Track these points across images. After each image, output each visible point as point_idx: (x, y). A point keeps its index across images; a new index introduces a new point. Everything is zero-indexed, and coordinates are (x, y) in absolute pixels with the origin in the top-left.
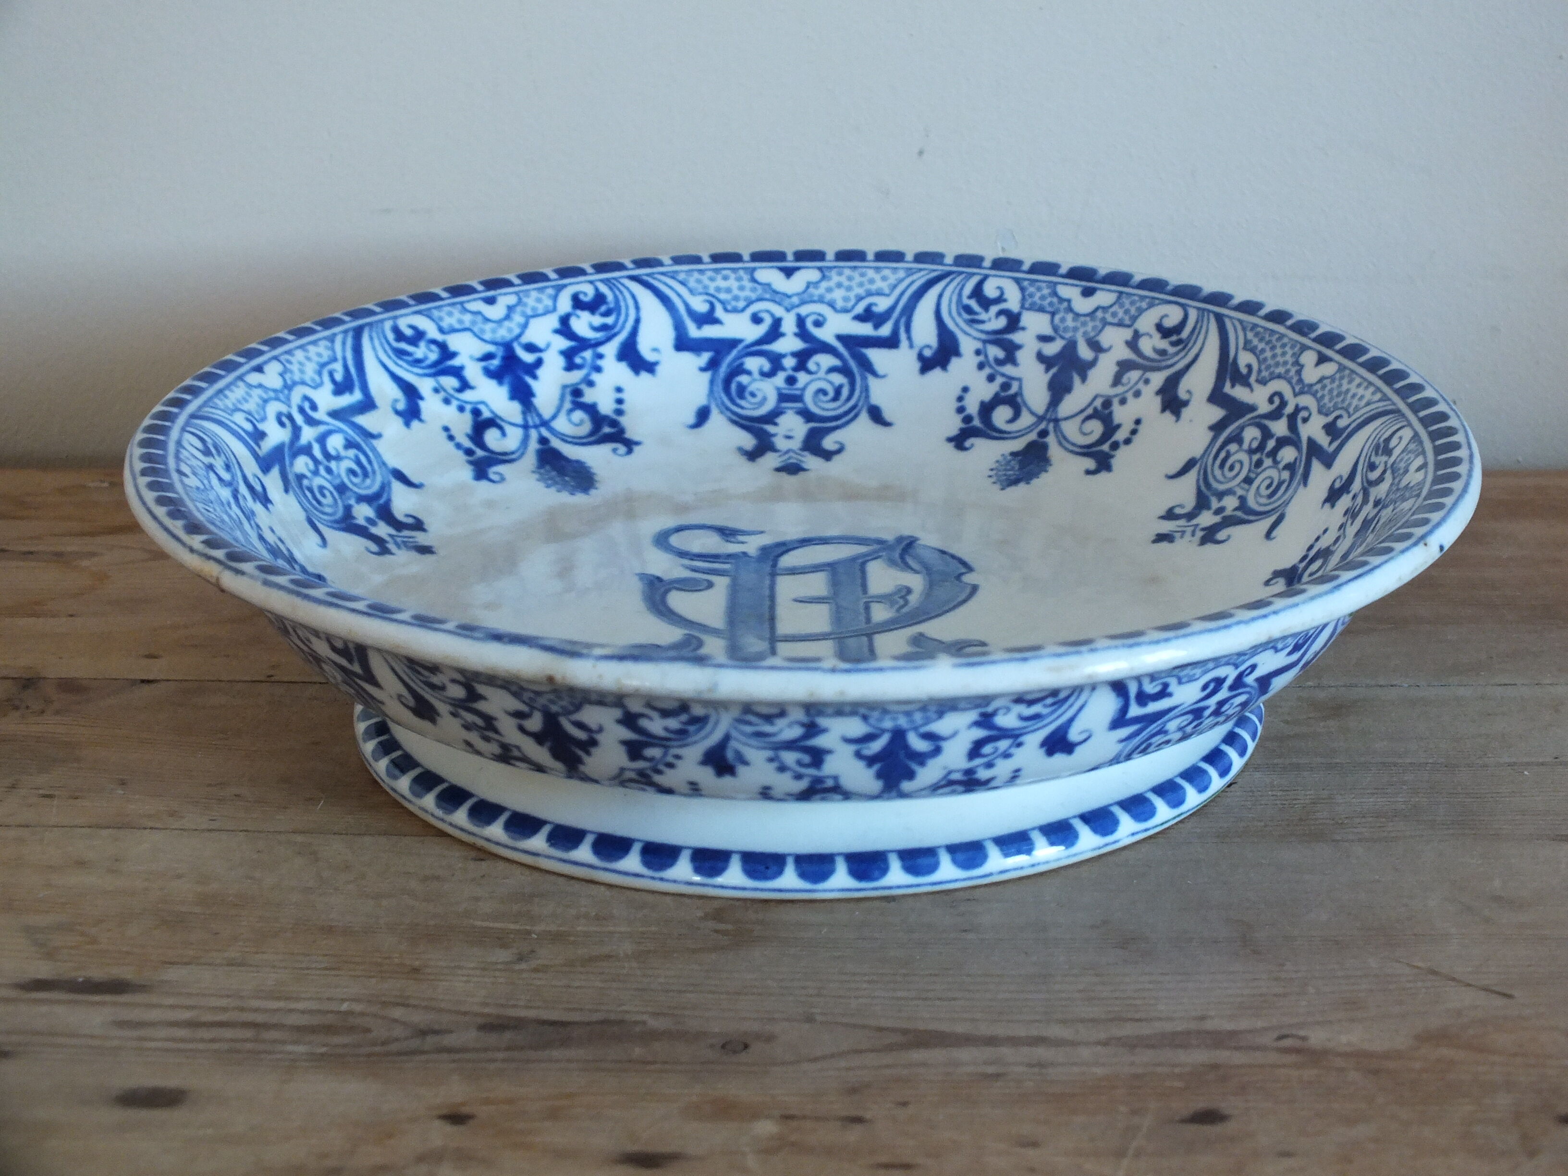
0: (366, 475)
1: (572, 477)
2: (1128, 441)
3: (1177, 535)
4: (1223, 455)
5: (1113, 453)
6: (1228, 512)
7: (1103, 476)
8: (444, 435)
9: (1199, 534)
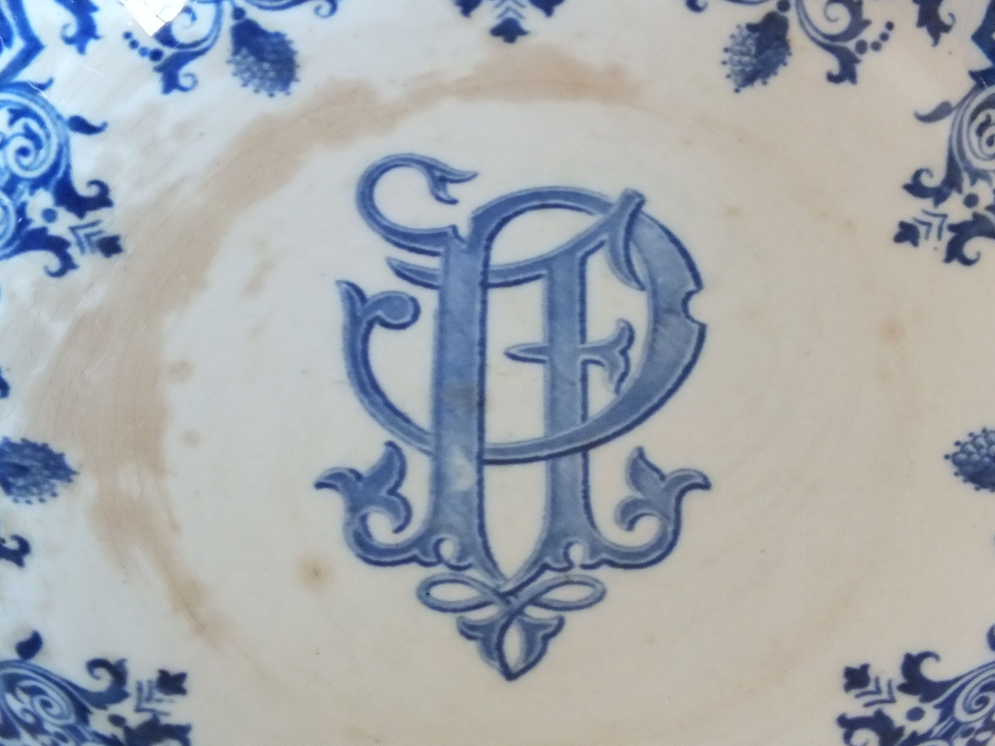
0: (38, 145)
1: (272, 62)
2: (876, 46)
3: (922, 229)
4: (981, 118)
5: (859, 56)
6: (980, 208)
7: (846, 85)
8: (127, 43)
9: (948, 236)
